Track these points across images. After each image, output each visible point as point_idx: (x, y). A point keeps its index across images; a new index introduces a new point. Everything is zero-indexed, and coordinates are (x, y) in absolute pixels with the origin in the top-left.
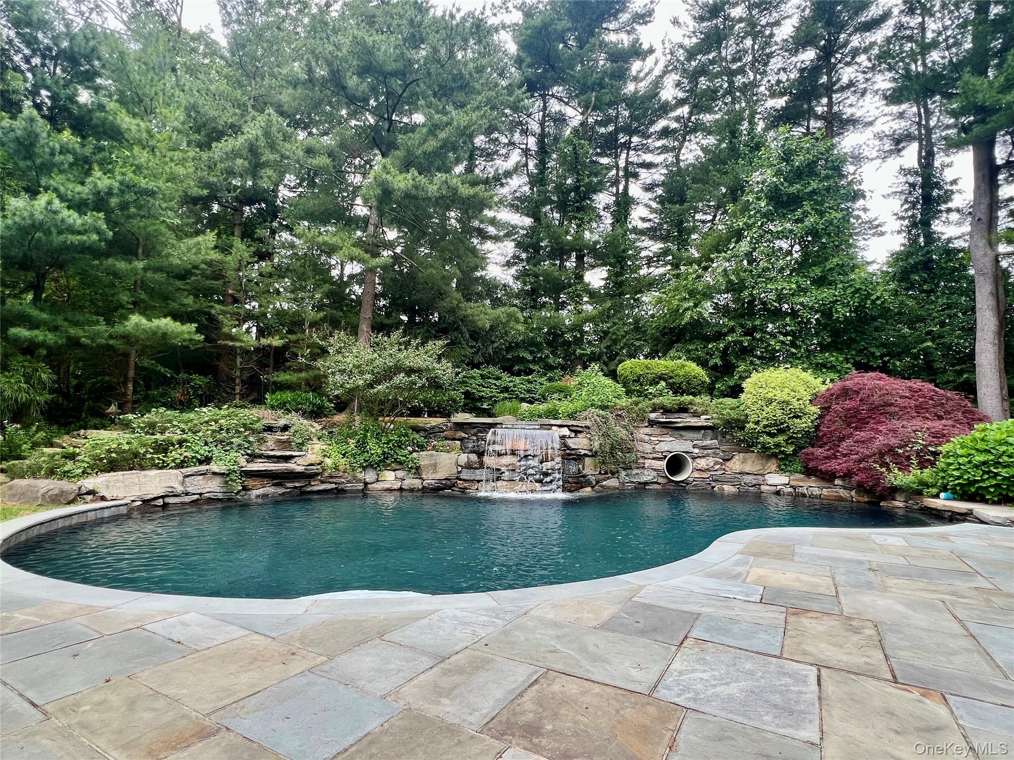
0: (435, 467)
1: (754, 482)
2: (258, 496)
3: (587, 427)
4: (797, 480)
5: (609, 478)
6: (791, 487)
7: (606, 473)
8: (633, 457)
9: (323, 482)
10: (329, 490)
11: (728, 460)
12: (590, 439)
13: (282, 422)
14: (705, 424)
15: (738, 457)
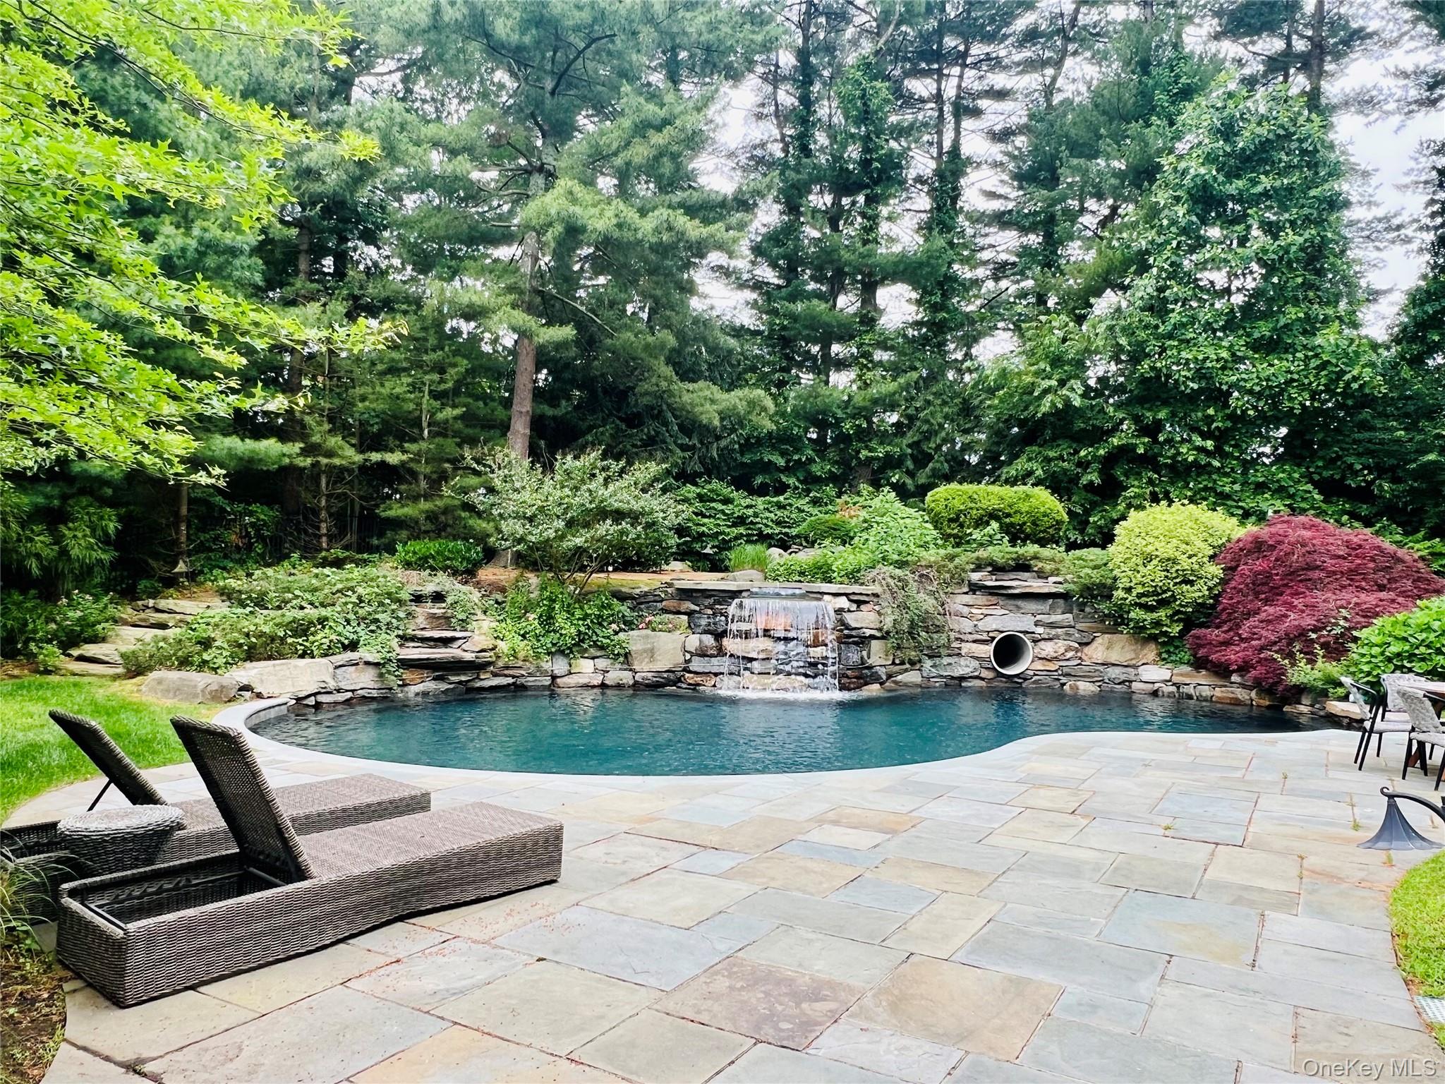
0: (651, 653)
1: (1123, 677)
2: (417, 694)
3: (876, 595)
4: (1182, 675)
5: (906, 670)
6: (1174, 684)
7: (902, 663)
8: (943, 639)
9: (495, 675)
10: (503, 687)
11: (1087, 644)
12: (879, 613)
13: (430, 588)
14: (1054, 590)
15: (1102, 640)
